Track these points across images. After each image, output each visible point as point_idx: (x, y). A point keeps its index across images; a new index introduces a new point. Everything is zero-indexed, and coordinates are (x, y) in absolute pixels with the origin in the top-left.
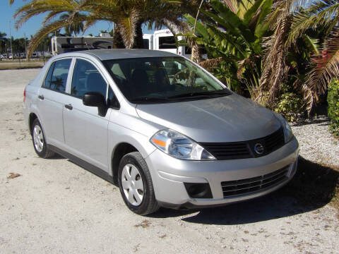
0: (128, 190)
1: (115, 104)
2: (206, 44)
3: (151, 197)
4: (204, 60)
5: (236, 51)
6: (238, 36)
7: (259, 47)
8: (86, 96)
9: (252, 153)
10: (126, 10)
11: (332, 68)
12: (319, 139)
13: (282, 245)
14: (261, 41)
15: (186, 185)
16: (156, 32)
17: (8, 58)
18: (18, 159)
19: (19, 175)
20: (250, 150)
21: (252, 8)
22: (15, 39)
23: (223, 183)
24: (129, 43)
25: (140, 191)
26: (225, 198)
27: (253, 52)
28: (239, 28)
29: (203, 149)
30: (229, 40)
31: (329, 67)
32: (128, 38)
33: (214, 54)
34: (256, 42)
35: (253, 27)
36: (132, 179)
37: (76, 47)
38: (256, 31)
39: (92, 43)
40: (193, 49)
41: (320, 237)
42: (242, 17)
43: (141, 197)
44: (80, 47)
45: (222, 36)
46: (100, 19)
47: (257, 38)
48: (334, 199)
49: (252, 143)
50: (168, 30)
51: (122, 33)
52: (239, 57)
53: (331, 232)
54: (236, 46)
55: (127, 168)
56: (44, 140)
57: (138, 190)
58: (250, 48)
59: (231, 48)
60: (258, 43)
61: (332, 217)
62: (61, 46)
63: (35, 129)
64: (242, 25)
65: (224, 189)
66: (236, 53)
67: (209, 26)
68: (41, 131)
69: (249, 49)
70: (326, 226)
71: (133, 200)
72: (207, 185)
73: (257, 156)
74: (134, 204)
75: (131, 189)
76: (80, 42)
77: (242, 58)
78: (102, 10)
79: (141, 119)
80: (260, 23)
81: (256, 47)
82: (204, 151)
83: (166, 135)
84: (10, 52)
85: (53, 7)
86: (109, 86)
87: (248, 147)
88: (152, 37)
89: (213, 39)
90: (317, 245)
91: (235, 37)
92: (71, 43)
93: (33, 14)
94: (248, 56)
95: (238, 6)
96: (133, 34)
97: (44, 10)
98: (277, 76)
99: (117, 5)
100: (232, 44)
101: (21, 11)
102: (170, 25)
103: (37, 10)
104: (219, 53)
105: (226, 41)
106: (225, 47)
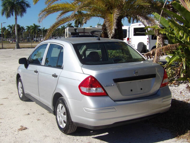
2: (167, 34)
4: (166, 45)
10: (111, 9)
16: (132, 25)
24: (111, 33)
30: (185, 31)
32: (111, 29)
33: (174, 41)
37: (80, 34)
39: (90, 32)
40: (158, 37)
44: (82, 34)
45: (180, 28)
46: (94, 16)
50: (141, 23)
51: (107, 26)
59: (187, 37)
62: (70, 34)
67: (170, 21)
76: (83, 31)
78: (95, 10)
85: (63, 8)
88: (129, 28)
89: (173, 30)
92: (77, 32)
93: (51, 13)
96: (114, 27)
97: (57, 10)
99: (105, 7)
100: (187, 34)
101: (44, 11)
102: (142, 20)
103: (53, 10)
104: (177, 41)
105: (183, 31)
106: (182, 36)
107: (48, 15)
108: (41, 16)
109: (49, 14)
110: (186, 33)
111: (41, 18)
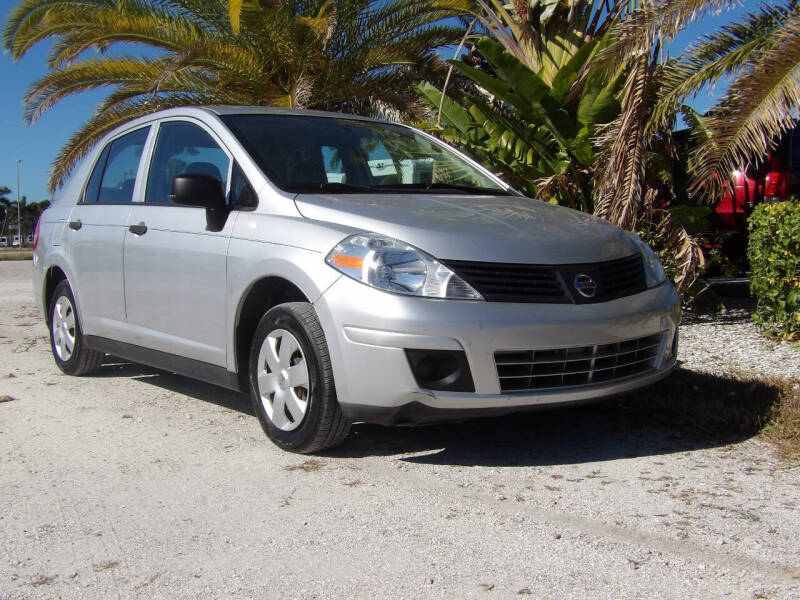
0: (272, 396)
1: (247, 200)
2: (464, 143)
3: (326, 399)
5: (536, 158)
6: (540, 123)
7: (588, 149)
8: (180, 181)
9: (568, 293)
10: (285, 83)
11: (751, 136)
12: (732, 343)
13: (643, 494)
14: (591, 134)
15: (412, 354)
17: (10, 245)
18: (11, 376)
19: (12, 399)
20: (564, 286)
21: (571, 62)
22: (28, 203)
23: (499, 356)
25: (300, 391)
26: (502, 394)
27: (575, 161)
28: (542, 103)
29: (452, 273)
30: (520, 133)
31: (745, 136)
34: (580, 135)
35: (574, 105)
36: (282, 366)
38: (581, 111)
41: (735, 484)
42: (548, 80)
43: (301, 406)
45: (501, 125)
47: (582, 126)
48: (768, 427)
49: (569, 271)
52: (541, 169)
53: (760, 477)
54: (536, 146)
55: (271, 341)
56: (76, 330)
57: (297, 389)
58: (568, 152)
59: (524, 152)
60: (586, 138)
61: (765, 456)
63: (58, 307)
64: (547, 97)
65: (501, 370)
66: (535, 162)
67: (472, 101)
68: (73, 309)
69: (565, 154)
70: (750, 469)
71: (285, 418)
72: (461, 355)
73: (580, 301)
74: (287, 426)
75: (279, 392)
77: (549, 172)
79: (305, 219)
80: (588, 92)
81: (581, 145)
82: (452, 280)
83: (364, 244)
84: (15, 232)
86: (235, 163)
87: (560, 279)
90: (729, 496)
91: (532, 125)
93: (71, 91)
94: (563, 170)
95: (540, 59)
97: (95, 81)
98: (626, 203)
99: (263, 71)
100: (525, 141)
101: (43, 86)
102: (384, 110)
103: (80, 80)
104: (495, 165)
105: (513, 134)
106: (509, 147)
107: (61, 95)
108: (33, 99)
109: (65, 92)
110: (523, 139)
111: (35, 105)
